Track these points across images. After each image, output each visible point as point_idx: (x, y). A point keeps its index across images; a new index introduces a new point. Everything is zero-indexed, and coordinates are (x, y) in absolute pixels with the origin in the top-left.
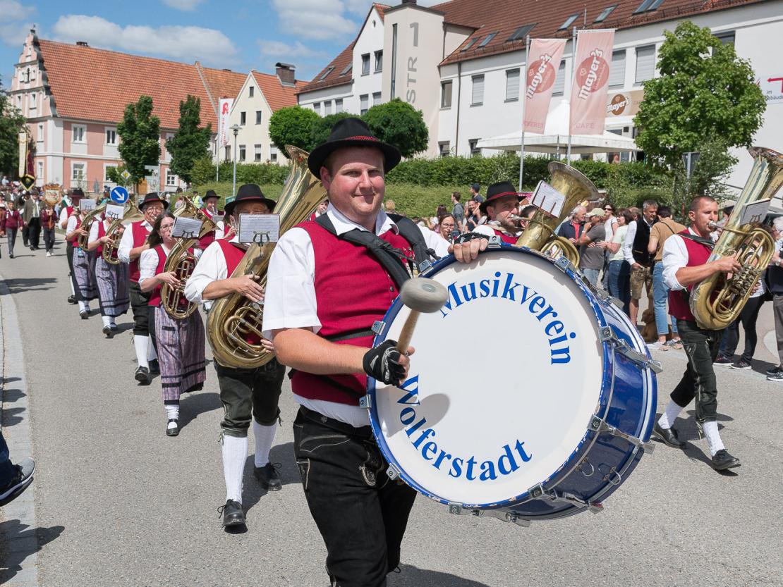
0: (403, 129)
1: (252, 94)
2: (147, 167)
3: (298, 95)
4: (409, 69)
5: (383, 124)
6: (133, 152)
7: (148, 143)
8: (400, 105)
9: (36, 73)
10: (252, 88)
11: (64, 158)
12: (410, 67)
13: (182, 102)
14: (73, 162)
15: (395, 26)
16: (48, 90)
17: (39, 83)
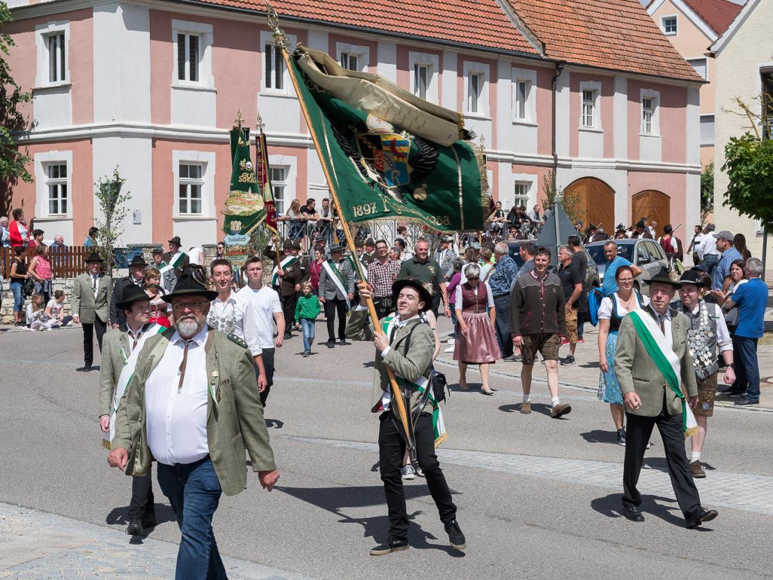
11: (155, 139)
14: (179, 156)
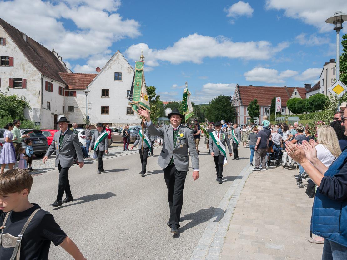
0: (320, 102)
1: (296, 94)
2: (254, 118)
3: (306, 94)
4: (332, 82)
5: (312, 101)
6: (252, 114)
7: (256, 111)
8: (319, 95)
9: (238, 95)
10: (296, 92)
11: (244, 116)
12: (332, 81)
13: (272, 99)
14: (246, 117)
15: (327, 69)
16: (240, 99)
17: (238, 97)
